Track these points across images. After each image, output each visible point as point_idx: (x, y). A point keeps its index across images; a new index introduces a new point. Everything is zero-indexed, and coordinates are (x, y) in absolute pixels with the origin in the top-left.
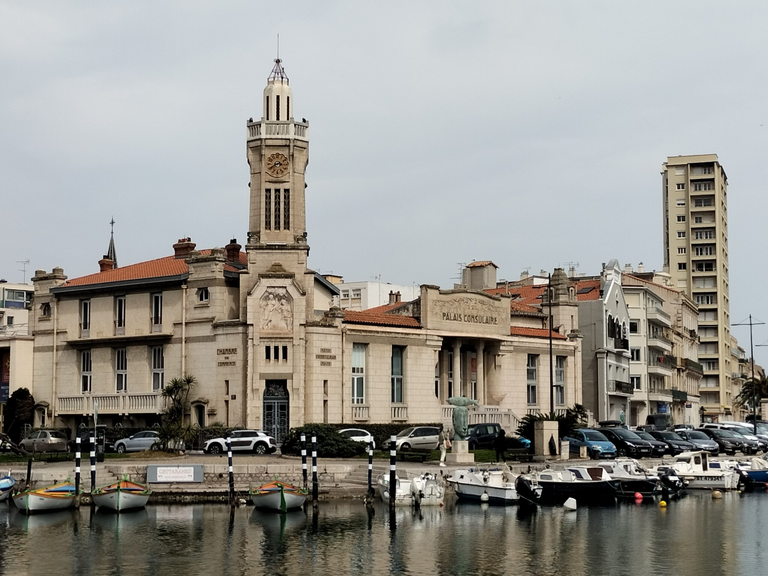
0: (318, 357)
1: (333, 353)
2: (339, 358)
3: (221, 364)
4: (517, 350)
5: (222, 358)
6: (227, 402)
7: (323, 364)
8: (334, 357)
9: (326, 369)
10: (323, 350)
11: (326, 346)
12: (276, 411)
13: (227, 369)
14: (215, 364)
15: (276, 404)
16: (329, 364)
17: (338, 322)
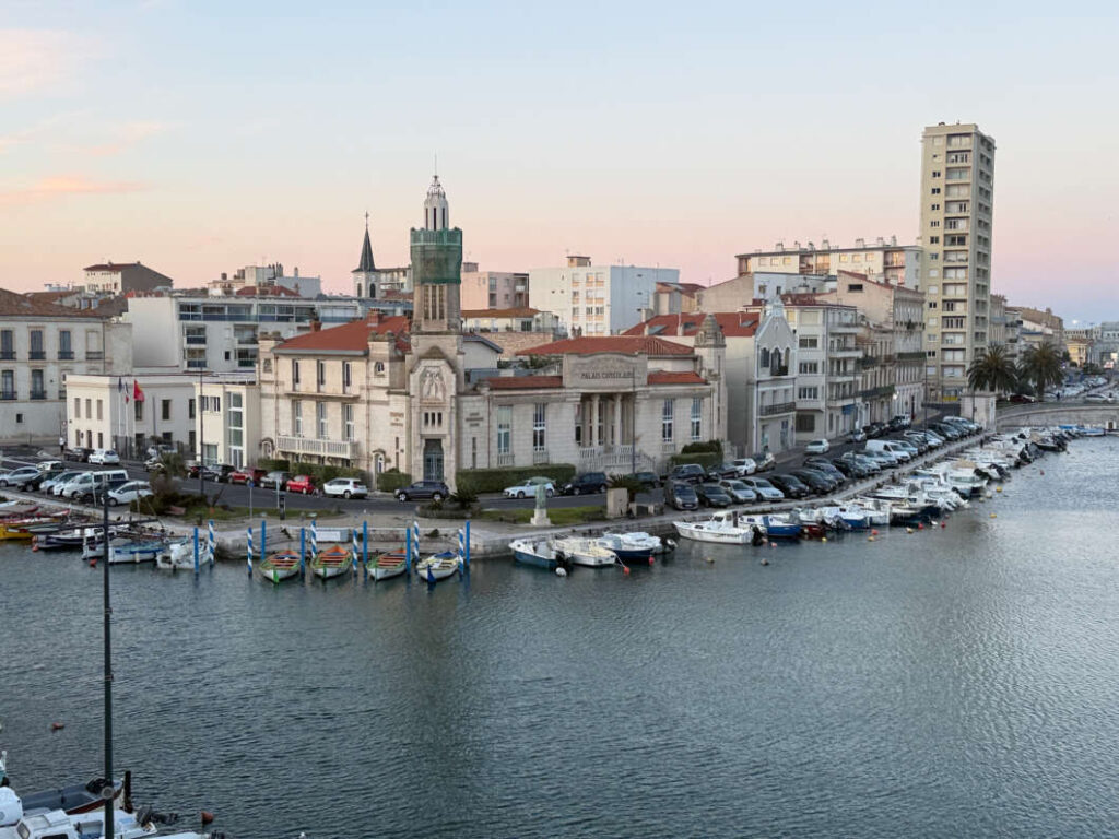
0: (467, 420)
1: (481, 416)
2: (486, 419)
3: (393, 424)
4: (653, 398)
5: (393, 420)
6: (397, 454)
7: (472, 425)
8: (482, 419)
9: (475, 429)
10: (472, 414)
11: (475, 411)
12: (434, 463)
13: (396, 429)
14: (388, 424)
15: (434, 457)
16: (477, 425)
17: (485, 391)
